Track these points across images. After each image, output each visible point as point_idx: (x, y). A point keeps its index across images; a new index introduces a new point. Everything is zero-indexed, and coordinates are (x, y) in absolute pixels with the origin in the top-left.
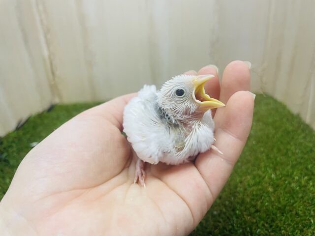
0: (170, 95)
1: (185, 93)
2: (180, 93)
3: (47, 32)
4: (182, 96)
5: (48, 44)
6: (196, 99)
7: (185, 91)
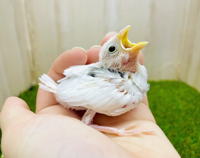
0: (106, 55)
1: (116, 48)
2: (112, 49)
3: (32, 33)
4: (115, 51)
5: (32, 42)
6: (126, 48)
7: (115, 46)
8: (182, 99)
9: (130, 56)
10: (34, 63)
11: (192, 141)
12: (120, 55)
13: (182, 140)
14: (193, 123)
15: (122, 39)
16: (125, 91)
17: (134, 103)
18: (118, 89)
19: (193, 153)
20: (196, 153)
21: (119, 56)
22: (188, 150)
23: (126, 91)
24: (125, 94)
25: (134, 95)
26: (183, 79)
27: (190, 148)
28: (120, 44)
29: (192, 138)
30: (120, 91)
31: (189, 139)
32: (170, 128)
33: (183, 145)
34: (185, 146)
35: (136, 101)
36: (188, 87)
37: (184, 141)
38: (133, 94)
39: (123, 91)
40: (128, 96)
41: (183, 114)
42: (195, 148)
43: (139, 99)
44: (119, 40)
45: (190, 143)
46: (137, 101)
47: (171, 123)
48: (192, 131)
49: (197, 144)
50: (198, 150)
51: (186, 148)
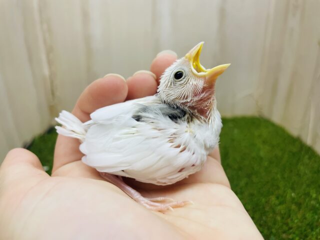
1: (184, 73)
2: (178, 75)
3: (50, 51)
4: (183, 77)
5: (50, 63)
6: (198, 72)
7: (183, 71)
8: (264, 142)
9: (204, 84)
10: (53, 94)
11: (277, 202)
12: (191, 83)
13: (263, 200)
14: (279, 176)
15: (192, 60)
16: (182, 147)
17: (193, 165)
18: (171, 144)
19: (279, 218)
20: (283, 218)
21: (189, 83)
22: (271, 215)
23: (184, 146)
24: (181, 151)
25: (194, 154)
26: (266, 114)
27: (274, 212)
28: (190, 67)
29: (277, 198)
30: (175, 146)
31: (273, 199)
32: (247, 184)
33: (264, 208)
34: (267, 209)
35: (196, 161)
36: (273, 125)
37: (266, 202)
38: (192, 152)
39: (179, 146)
40: (186, 154)
41: (266, 164)
42: (281, 212)
43: (201, 159)
44: (189, 61)
45: (274, 204)
46: (198, 162)
47: (249, 176)
48: (278, 188)
49: (284, 206)
50: (285, 214)
51: (268, 212)
